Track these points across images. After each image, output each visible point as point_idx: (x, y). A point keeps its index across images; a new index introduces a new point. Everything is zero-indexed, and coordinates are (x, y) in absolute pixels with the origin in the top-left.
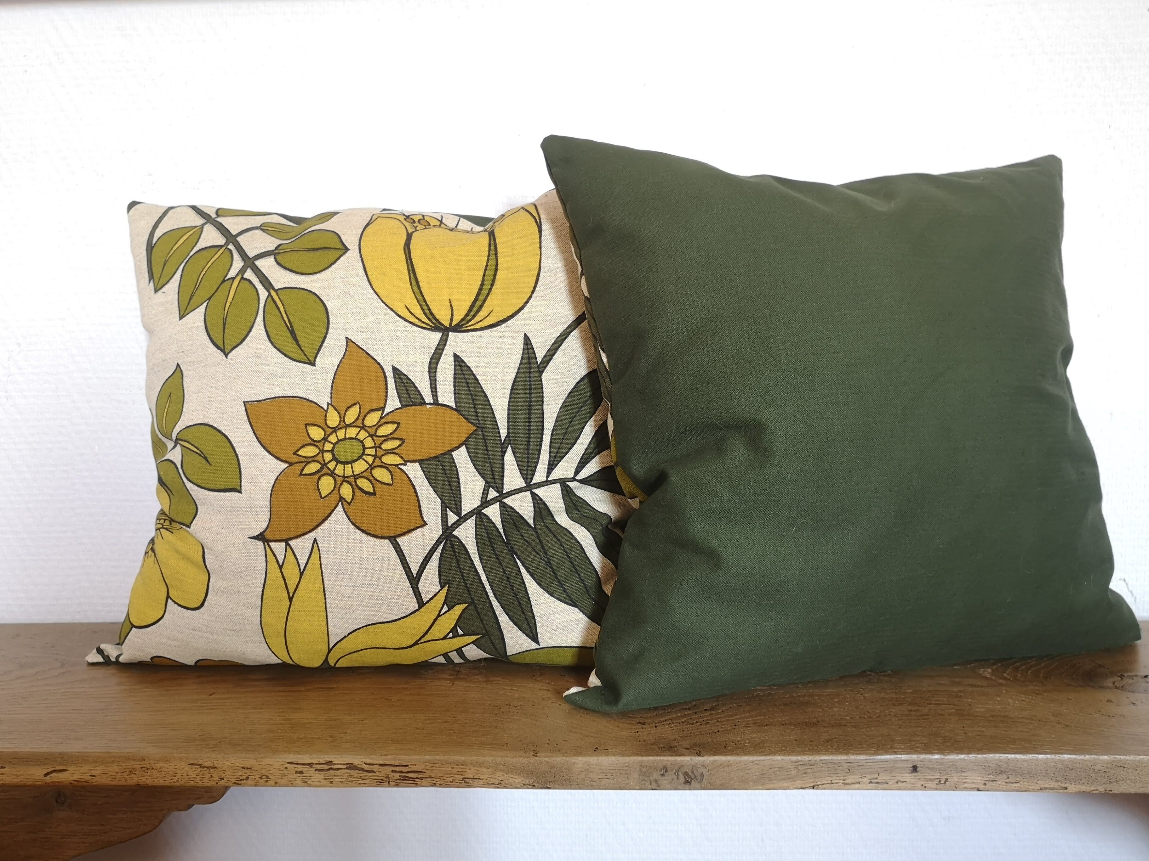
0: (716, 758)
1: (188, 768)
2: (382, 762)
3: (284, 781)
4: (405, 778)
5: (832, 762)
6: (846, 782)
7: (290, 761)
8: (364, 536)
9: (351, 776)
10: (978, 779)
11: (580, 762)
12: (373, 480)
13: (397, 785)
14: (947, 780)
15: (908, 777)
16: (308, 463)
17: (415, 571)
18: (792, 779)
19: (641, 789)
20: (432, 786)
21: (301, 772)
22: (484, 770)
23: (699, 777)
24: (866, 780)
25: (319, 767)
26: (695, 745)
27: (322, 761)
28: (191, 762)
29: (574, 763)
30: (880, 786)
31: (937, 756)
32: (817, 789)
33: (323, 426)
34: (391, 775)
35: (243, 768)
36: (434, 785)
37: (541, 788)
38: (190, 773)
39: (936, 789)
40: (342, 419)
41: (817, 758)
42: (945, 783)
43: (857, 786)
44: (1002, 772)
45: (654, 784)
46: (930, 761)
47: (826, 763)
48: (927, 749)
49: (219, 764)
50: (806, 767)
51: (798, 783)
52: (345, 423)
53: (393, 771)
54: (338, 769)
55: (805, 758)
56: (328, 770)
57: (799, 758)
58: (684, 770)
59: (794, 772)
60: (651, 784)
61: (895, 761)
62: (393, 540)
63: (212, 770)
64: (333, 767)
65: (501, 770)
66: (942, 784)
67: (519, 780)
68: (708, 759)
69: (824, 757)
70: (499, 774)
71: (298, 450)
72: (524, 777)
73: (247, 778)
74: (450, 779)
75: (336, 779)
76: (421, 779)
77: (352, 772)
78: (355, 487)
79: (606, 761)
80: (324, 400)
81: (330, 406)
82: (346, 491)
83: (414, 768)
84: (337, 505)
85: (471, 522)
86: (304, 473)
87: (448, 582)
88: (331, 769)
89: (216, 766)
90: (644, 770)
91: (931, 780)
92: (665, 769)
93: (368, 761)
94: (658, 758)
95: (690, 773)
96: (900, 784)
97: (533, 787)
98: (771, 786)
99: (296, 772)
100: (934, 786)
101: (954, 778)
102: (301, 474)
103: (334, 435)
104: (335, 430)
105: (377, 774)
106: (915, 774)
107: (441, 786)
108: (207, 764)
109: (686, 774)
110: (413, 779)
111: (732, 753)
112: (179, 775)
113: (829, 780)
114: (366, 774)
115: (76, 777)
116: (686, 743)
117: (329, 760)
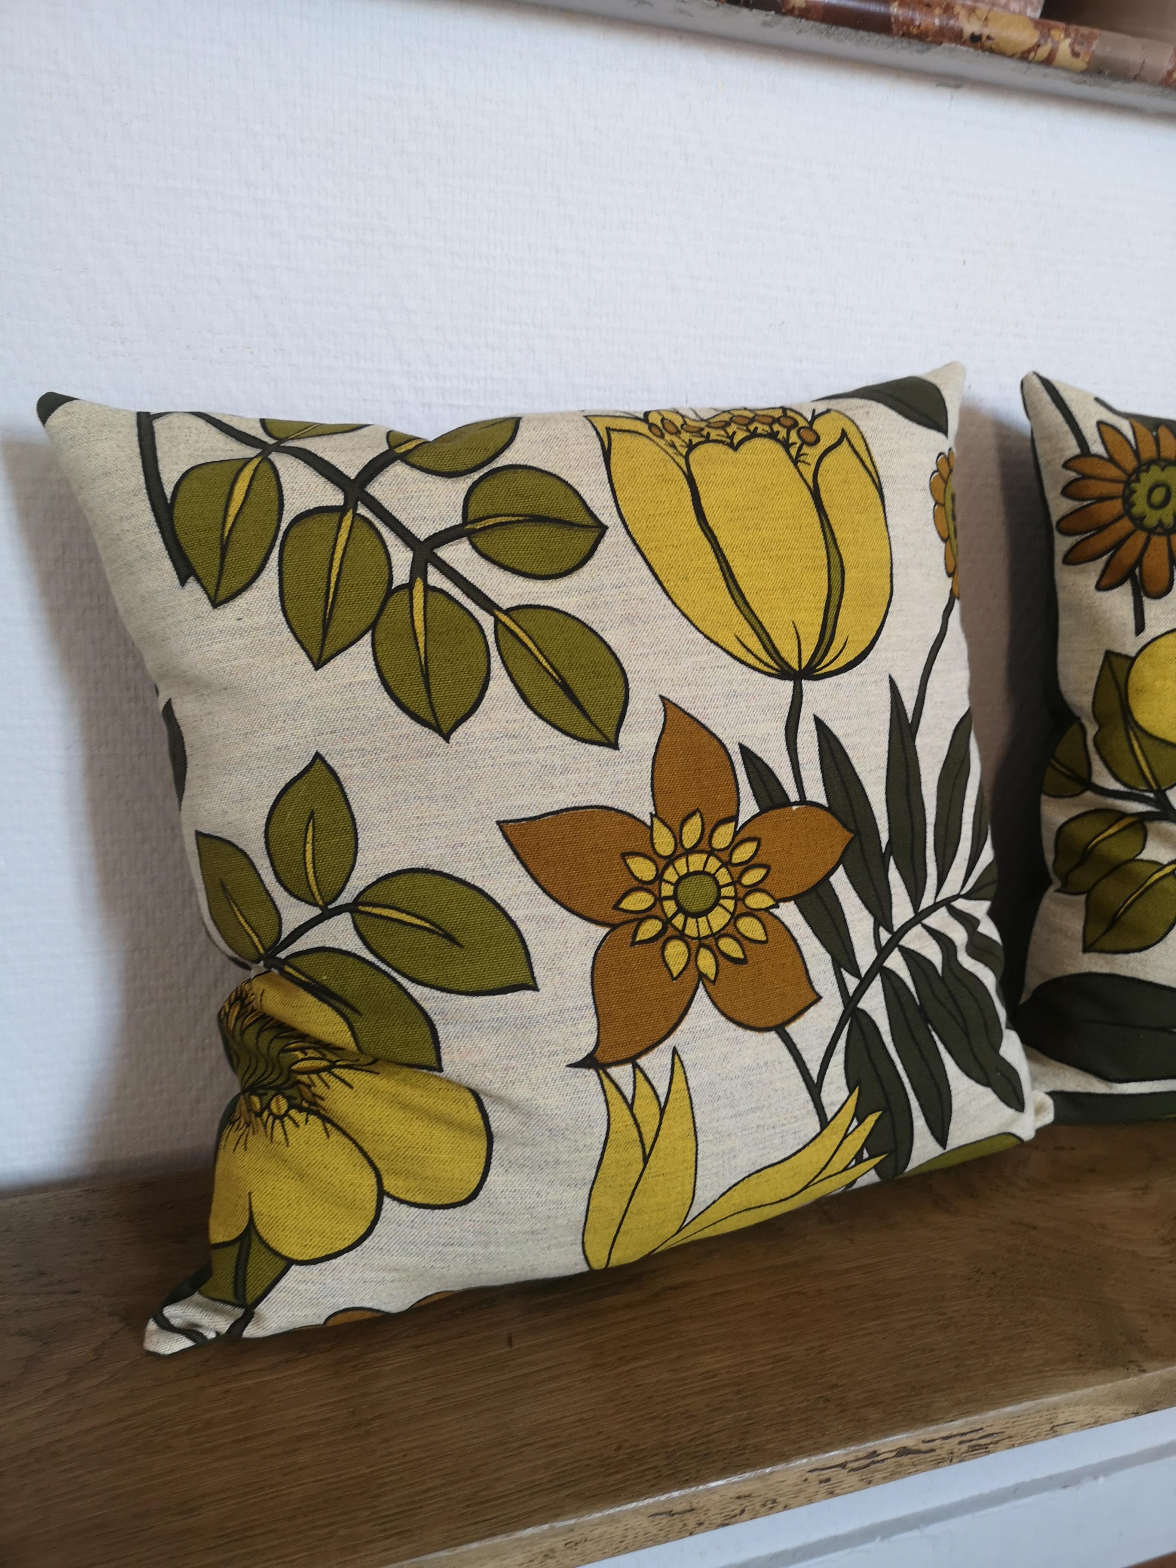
8: (740, 1031)
12: (741, 939)
16: (641, 922)
17: (814, 1072)
33: (651, 855)
40: (678, 840)
52: (683, 846)
62: (781, 1030)
71: (620, 901)
78: (718, 954)
80: (643, 809)
81: (656, 821)
82: (706, 962)
84: (697, 988)
85: (877, 985)
87: (859, 1082)
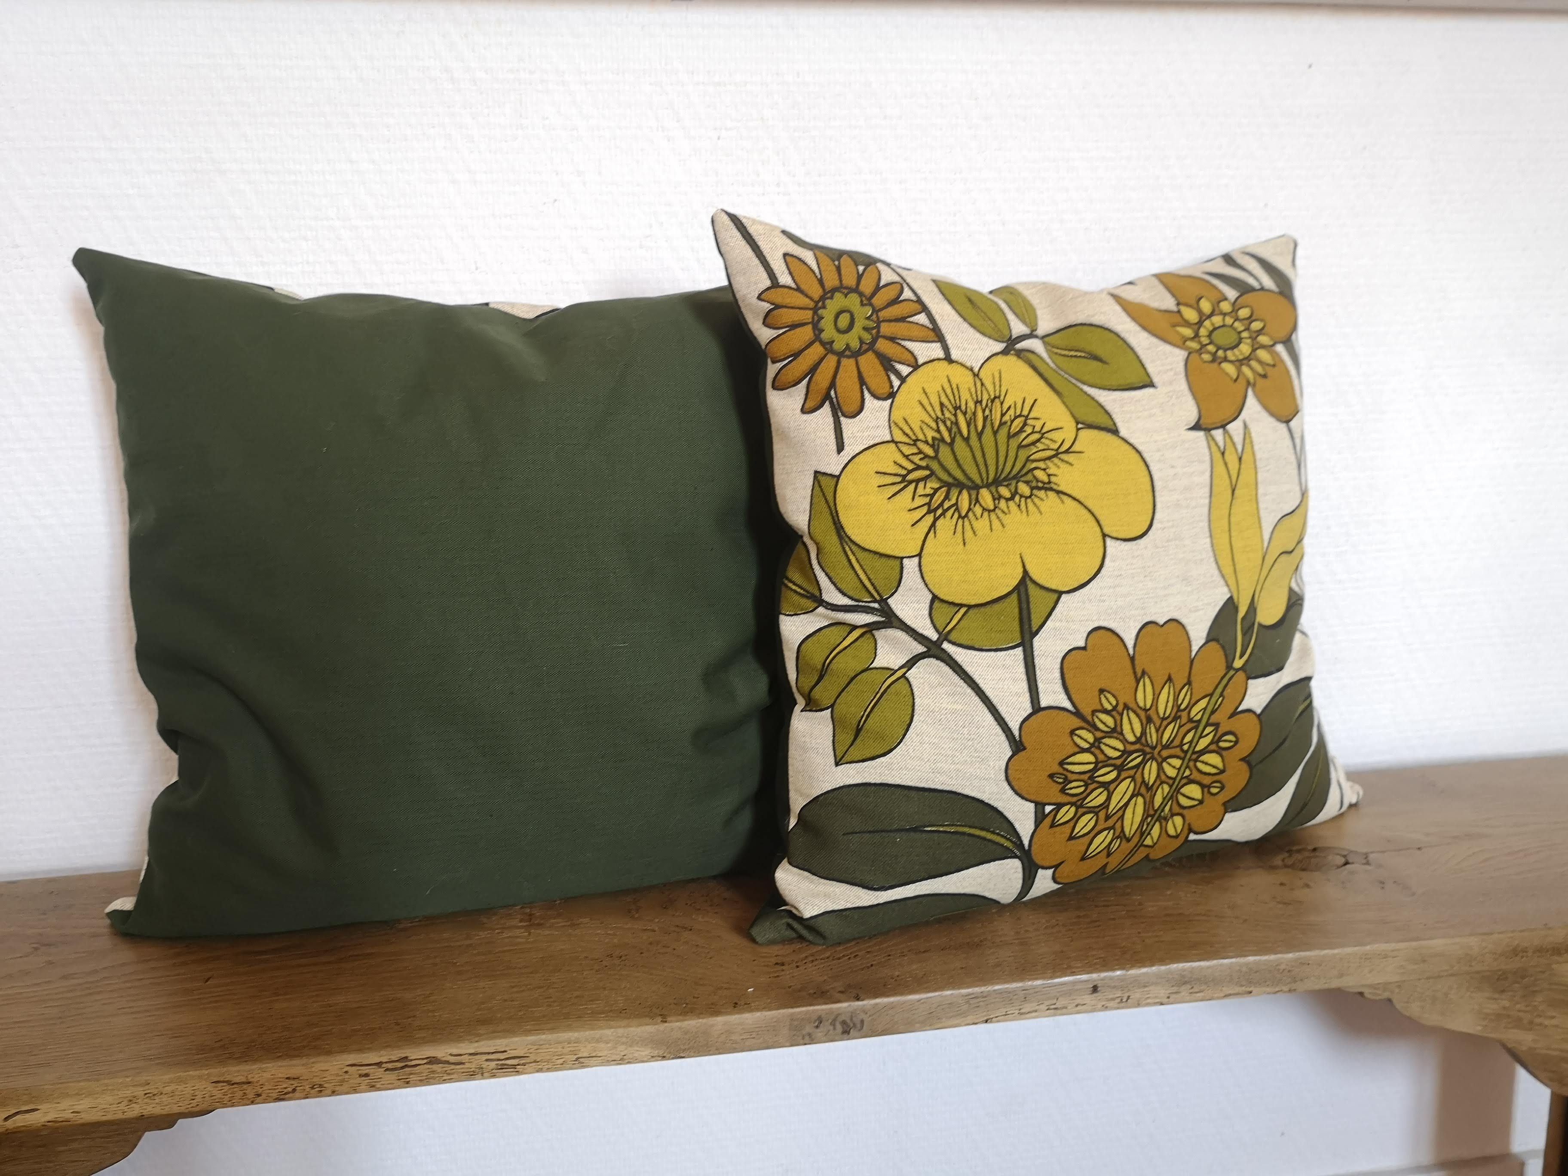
0: (877, 1000)
1: (210, 1087)
2: (472, 1051)
3: (345, 1087)
4: (502, 1067)
5: (1006, 991)
6: (1022, 1011)
7: (350, 1062)
9: (433, 1072)
11: (719, 1022)
13: (494, 1076)
14: (1129, 997)
15: (1088, 999)
18: (963, 1014)
19: (791, 1045)
20: (537, 1071)
21: (367, 1075)
22: (602, 1045)
23: (859, 1025)
24: (1043, 1007)
25: (390, 1066)
26: (851, 987)
27: (394, 1058)
28: (216, 1079)
29: (712, 1026)
30: (1058, 1011)
31: (1118, 973)
32: (991, 1022)
34: (485, 1065)
35: (287, 1078)
37: (673, 1058)
38: (215, 1092)
39: (1118, 1008)
41: (991, 988)
42: (1127, 1001)
43: (1034, 1014)
45: (807, 1038)
46: (1111, 978)
47: (1000, 992)
48: (1108, 965)
49: (255, 1077)
50: (975, 1000)
51: (970, 1018)
53: (487, 1060)
54: (416, 1065)
56: (402, 1068)
58: (842, 1018)
59: (965, 1007)
60: (803, 1038)
61: (1074, 983)
63: (245, 1086)
64: (408, 1063)
65: (623, 1043)
66: (1124, 1002)
67: (646, 1053)
68: (867, 1003)
69: (997, 987)
70: (622, 1047)
72: (652, 1048)
73: (294, 1090)
74: (561, 1061)
75: (413, 1078)
76: (524, 1065)
77: (434, 1067)
79: (748, 1018)
83: (514, 1053)
88: (406, 1066)
89: (250, 1080)
90: (796, 1023)
91: (1112, 999)
92: (820, 1019)
93: (455, 1051)
94: (812, 1008)
95: (848, 1021)
96: (1079, 1008)
97: (664, 1058)
98: (939, 1025)
99: (360, 1076)
100: (1117, 1005)
101: (1136, 995)
105: (467, 1065)
106: (1095, 995)
107: (548, 1070)
108: (237, 1080)
109: (844, 1022)
110: (514, 1066)
111: (894, 993)
112: (198, 1099)
113: (1003, 1011)
114: (453, 1067)
115: (50, 1117)
116: (840, 986)
117: (401, 1055)
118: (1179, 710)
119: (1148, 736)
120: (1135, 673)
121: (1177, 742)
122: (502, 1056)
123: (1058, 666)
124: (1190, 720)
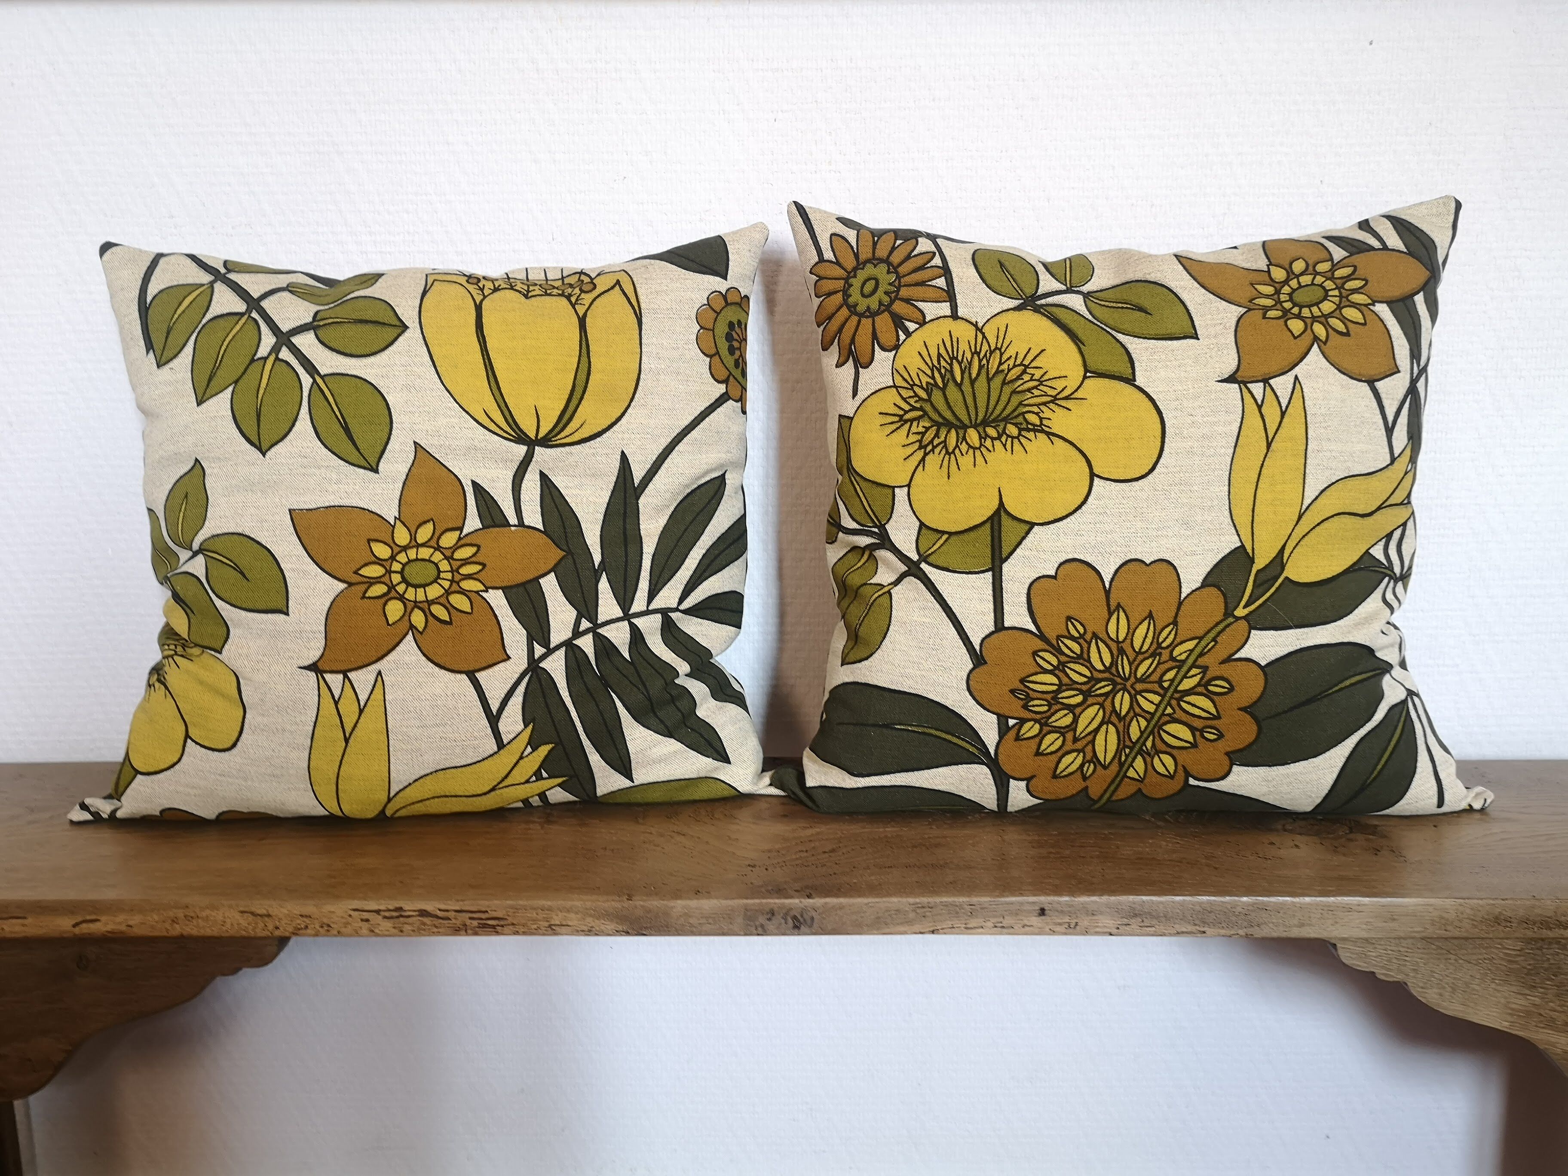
0: (828, 900)
1: (238, 916)
2: (458, 908)
3: (349, 930)
4: (484, 926)
5: (954, 905)
6: (968, 926)
7: (354, 907)
8: (437, 669)
9: (424, 924)
10: (1108, 922)
11: (679, 905)
12: (449, 608)
13: (476, 934)
14: (1076, 924)
15: (1035, 921)
16: (371, 584)
17: (494, 707)
18: (910, 922)
19: (746, 935)
20: (514, 934)
21: (367, 920)
22: (572, 915)
23: (809, 922)
24: (990, 924)
25: (387, 914)
26: (807, 887)
27: (391, 907)
28: (242, 909)
29: (672, 907)
30: (1005, 930)
31: (1066, 898)
32: (938, 933)
33: (391, 543)
34: (468, 922)
35: (301, 916)
36: (516, 933)
37: (636, 935)
38: (242, 921)
39: (1065, 934)
40: (413, 537)
41: (938, 900)
42: (1075, 927)
43: (981, 930)
44: (1135, 915)
45: (760, 929)
46: (1059, 903)
47: (946, 905)
48: (1057, 891)
49: (273, 911)
50: (925, 910)
51: (917, 928)
52: (416, 541)
53: (471, 918)
54: (409, 916)
55: (924, 900)
56: (397, 917)
57: (918, 900)
58: (792, 913)
59: (912, 915)
60: (756, 929)
61: (1021, 904)
62: (471, 675)
63: (266, 919)
64: (404, 914)
65: (591, 916)
66: (1072, 929)
67: (611, 926)
68: (818, 902)
69: (944, 899)
70: (589, 920)
71: (360, 569)
72: (617, 923)
73: (306, 927)
74: (535, 926)
75: (407, 928)
76: (502, 926)
77: (427, 920)
78: (429, 615)
79: (707, 904)
80: (390, 512)
81: (398, 522)
82: (418, 619)
83: (494, 914)
84: (407, 634)
85: (561, 653)
86: (367, 595)
87: (533, 720)
88: (402, 916)
89: (271, 913)
90: (749, 913)
91: (1060, 924)
92: (772, 913)
93: (443, 907)
94: (764, 901)
95: (799, 917)
96: (1027, 929)
97: (628, 933)
98: (887, 930)
99: (362, 920)
100: (1064, 930)
101: (1085, 922)
102: (363, 597)
103: (403, 554)
104: (405, 549)
105: (454, 921)
106: (1043, 917)
107: (524, 933)
108: (260, 912)
109: (795, 918)
110: (494, 927)
111: (845, 895)
112: (228, 926)
113: (949, 923)
114: (441, 921)
115: (110, 927)
116: (797, 886)
117: (398, 906)
118: (1159, 645)
119: (1120, 667)
120: (1108, 605)
121: (1155, 677)
122: (483, 916)
123: (1025, 591)
124: (1172, 659)
